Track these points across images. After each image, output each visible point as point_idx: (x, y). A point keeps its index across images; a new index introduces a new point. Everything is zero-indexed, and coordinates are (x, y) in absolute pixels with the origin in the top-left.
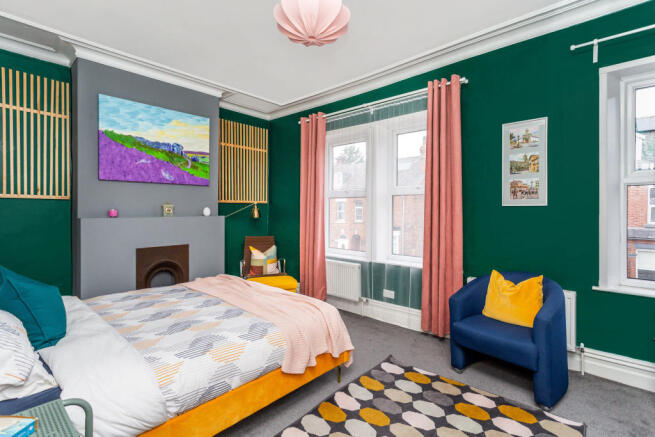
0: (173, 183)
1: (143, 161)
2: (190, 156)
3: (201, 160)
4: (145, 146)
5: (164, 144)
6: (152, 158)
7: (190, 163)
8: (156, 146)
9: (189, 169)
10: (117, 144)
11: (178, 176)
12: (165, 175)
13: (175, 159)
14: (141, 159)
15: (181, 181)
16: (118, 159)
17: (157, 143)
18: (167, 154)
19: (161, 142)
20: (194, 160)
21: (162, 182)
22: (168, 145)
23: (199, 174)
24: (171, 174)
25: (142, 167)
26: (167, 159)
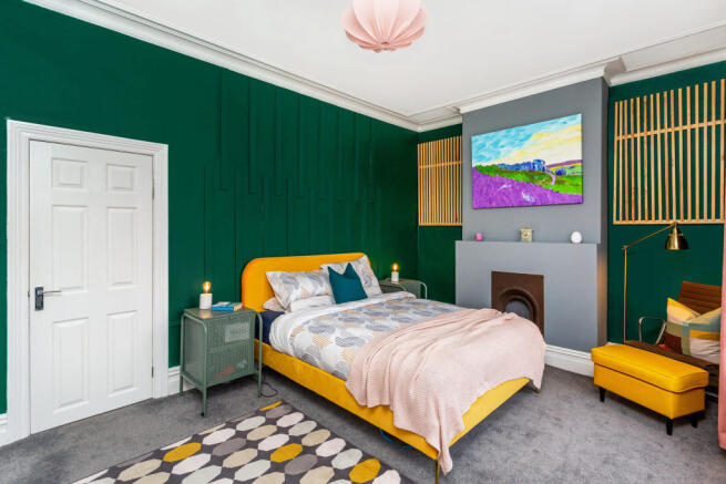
0: (534, 205)
1: (505, 186)
2: (554, 170)
3: (568, 172)
4: (506, 172)
5: (524, 164)
6: (513, 181)
7: (554, 179)
8: (517, 167)
9: (552, 186)
10: (484, 175)
11: (540, 196)
12: (526, 197)
13: (536, 177)
14: (502, 184)
15: (543, 201)
16: (485, 189)
17: (517, 165)
18: (527, 174)
19: (520, 162)
20: (559, 173)
21: (523, 204)
22: (528, 164)
23: (568, 190)
24: (531, 195)
25: (504, 193)
26: (528, 179)
